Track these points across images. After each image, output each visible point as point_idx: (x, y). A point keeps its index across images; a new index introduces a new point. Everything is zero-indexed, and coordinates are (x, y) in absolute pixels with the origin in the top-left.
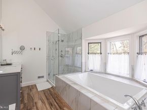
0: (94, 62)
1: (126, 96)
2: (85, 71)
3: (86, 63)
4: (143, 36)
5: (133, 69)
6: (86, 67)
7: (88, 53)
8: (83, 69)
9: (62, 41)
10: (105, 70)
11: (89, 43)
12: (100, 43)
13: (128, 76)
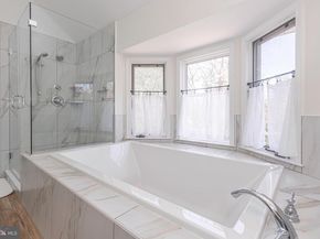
0: (146, 115)
1: (236, 193)
2: (124, 140)
3: (125, 116)
4: (261, 39)
5: (237, 124)
6: (125, 127)
7: (132, 92)
8: (119, 134)
9: (60, 59)
10: (175, 132)
11: (133, 66)
12: (163, 65)
13: (227, 143)
